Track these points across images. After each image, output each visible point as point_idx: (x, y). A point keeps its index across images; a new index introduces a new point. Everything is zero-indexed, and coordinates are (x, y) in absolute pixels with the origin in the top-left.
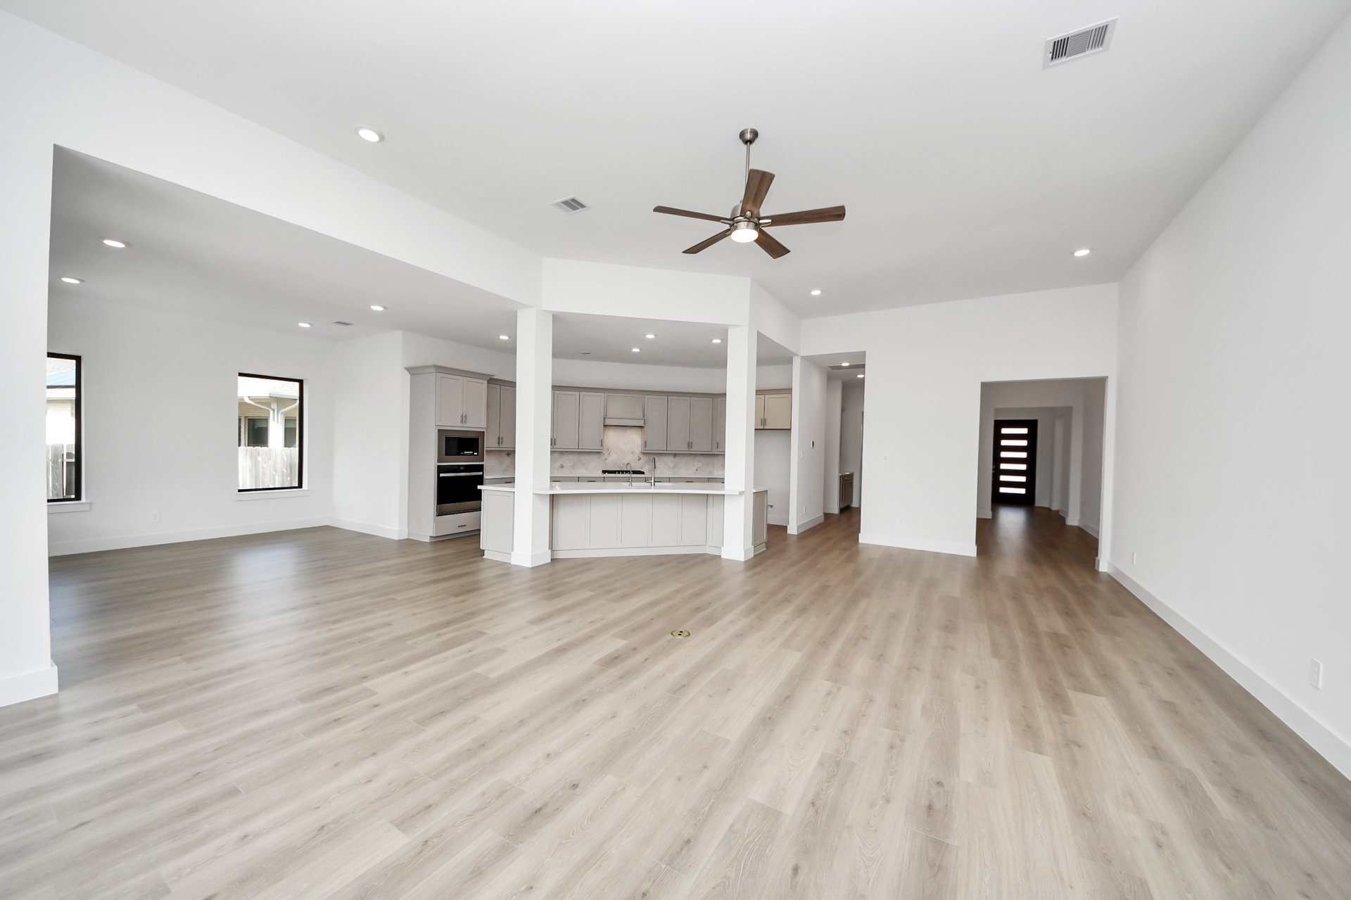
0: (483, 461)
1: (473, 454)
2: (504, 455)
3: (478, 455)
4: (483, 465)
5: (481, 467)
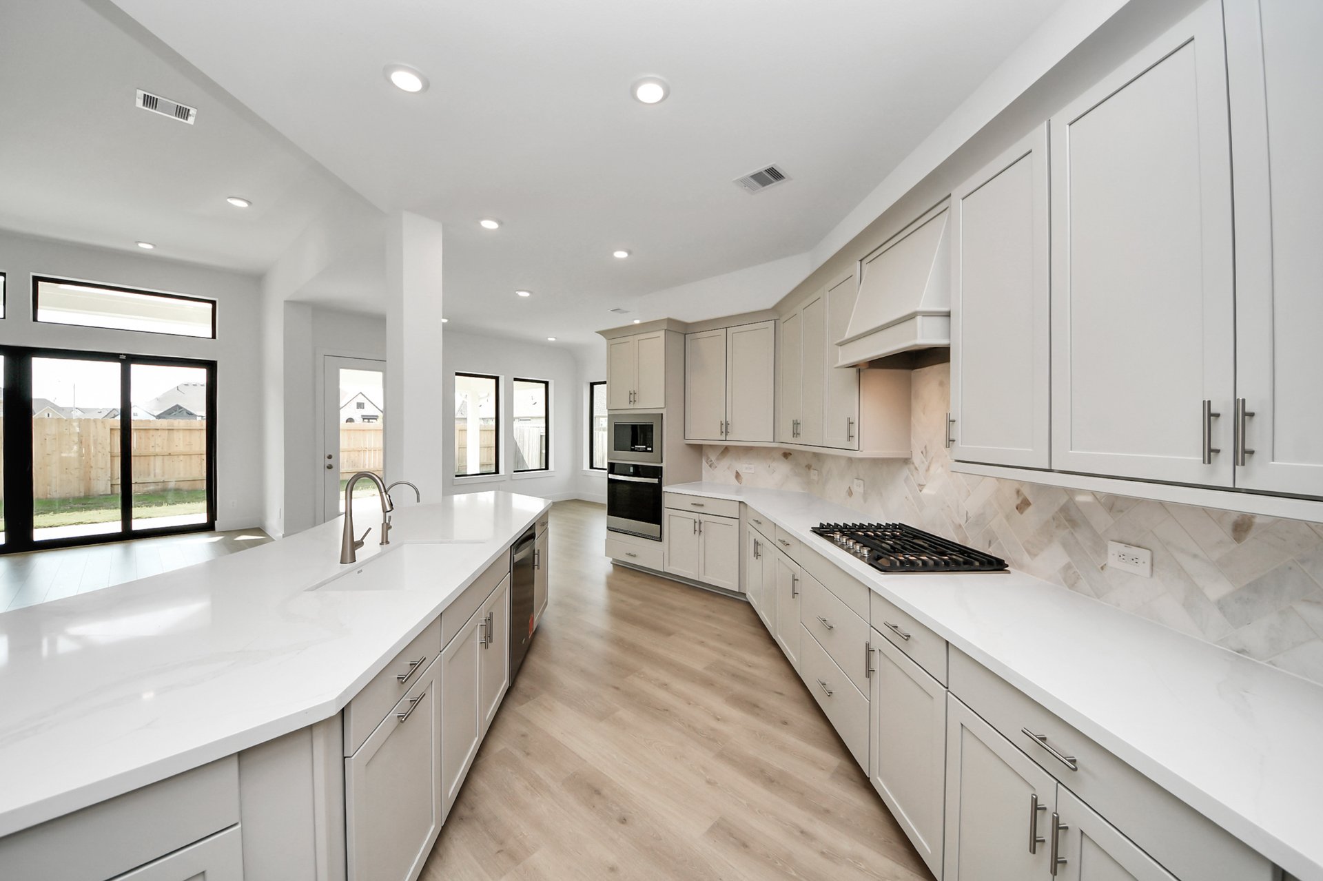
0: (663, 461)
1: (641, 450)
3: (652, 451)
4: (661, 467)
5: (657, 472)
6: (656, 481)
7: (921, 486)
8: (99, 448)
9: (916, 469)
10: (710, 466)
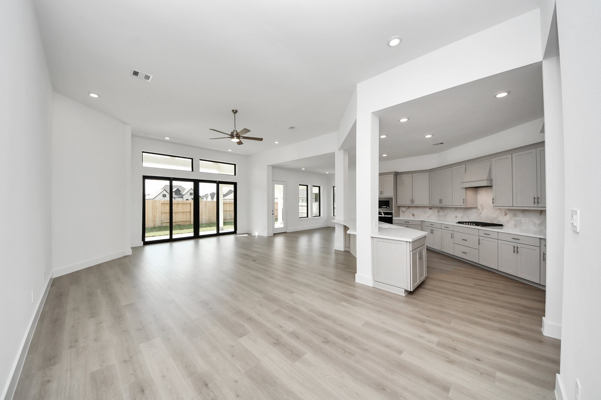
0: (392, 211)
1: (387, 208)
2: (428, 209)
3: (389, 208)
4: (392, 213)
5: (391, 214)
6: (391, 216)
7: (481, 213)
8: (158, 210)
9: (479, 210)
10: (403, 212)
